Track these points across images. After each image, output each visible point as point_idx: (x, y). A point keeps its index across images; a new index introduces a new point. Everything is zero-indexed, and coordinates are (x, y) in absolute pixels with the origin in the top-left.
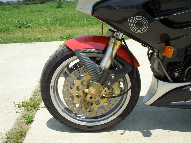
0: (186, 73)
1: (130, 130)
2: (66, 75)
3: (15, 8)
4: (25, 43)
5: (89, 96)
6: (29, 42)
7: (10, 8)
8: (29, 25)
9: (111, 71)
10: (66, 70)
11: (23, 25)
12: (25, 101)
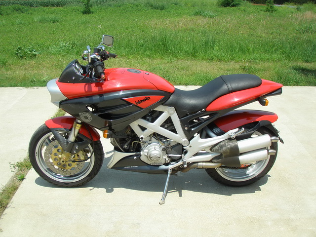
0: (132, 146)
1: (98, 187)
2: (47, 144)
3: (17, 10)
4: (26, 87)
5: (62, 160)
6: (32, 86)
7: (9, 12)
8: (34, 53)
9: (75, 144)
10: (47, 140)
11: (25, 54)
12: (20, 162)
